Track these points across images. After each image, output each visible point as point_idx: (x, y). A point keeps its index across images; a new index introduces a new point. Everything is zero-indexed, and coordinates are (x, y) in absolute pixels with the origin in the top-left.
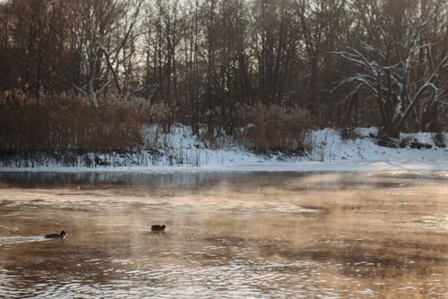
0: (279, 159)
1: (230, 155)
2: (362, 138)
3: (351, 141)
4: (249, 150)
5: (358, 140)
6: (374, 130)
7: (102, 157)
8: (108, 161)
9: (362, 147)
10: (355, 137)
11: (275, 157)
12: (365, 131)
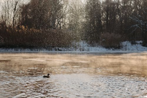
0: (113, 50)
1: (98, 48)
2: (138, 44)
3: (134, 45)
4: (104, 47)
5: (136, 45)
6: (141, 42)
7: (60, 48)
8: (62, 50)
9: (138, 47)
10: (135, 44)
11: (111, 49)
12: (139, 42)
